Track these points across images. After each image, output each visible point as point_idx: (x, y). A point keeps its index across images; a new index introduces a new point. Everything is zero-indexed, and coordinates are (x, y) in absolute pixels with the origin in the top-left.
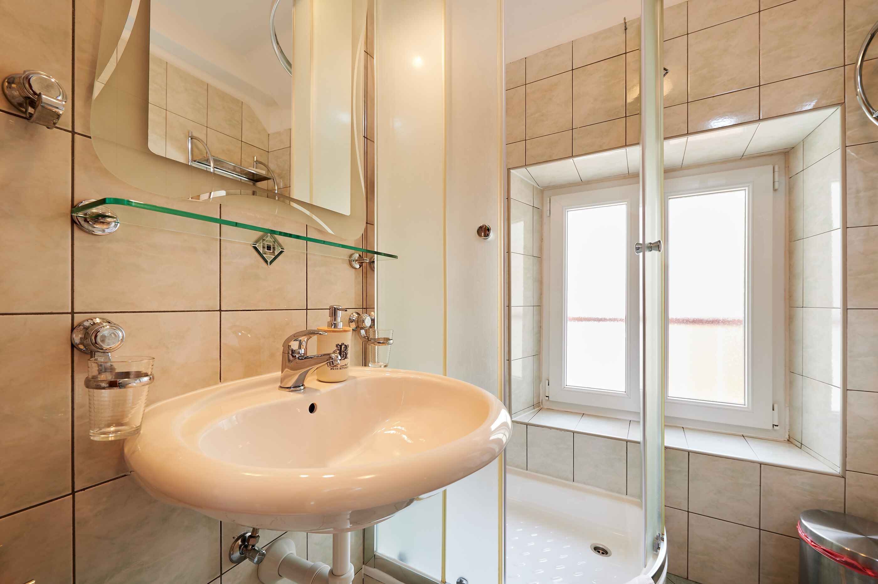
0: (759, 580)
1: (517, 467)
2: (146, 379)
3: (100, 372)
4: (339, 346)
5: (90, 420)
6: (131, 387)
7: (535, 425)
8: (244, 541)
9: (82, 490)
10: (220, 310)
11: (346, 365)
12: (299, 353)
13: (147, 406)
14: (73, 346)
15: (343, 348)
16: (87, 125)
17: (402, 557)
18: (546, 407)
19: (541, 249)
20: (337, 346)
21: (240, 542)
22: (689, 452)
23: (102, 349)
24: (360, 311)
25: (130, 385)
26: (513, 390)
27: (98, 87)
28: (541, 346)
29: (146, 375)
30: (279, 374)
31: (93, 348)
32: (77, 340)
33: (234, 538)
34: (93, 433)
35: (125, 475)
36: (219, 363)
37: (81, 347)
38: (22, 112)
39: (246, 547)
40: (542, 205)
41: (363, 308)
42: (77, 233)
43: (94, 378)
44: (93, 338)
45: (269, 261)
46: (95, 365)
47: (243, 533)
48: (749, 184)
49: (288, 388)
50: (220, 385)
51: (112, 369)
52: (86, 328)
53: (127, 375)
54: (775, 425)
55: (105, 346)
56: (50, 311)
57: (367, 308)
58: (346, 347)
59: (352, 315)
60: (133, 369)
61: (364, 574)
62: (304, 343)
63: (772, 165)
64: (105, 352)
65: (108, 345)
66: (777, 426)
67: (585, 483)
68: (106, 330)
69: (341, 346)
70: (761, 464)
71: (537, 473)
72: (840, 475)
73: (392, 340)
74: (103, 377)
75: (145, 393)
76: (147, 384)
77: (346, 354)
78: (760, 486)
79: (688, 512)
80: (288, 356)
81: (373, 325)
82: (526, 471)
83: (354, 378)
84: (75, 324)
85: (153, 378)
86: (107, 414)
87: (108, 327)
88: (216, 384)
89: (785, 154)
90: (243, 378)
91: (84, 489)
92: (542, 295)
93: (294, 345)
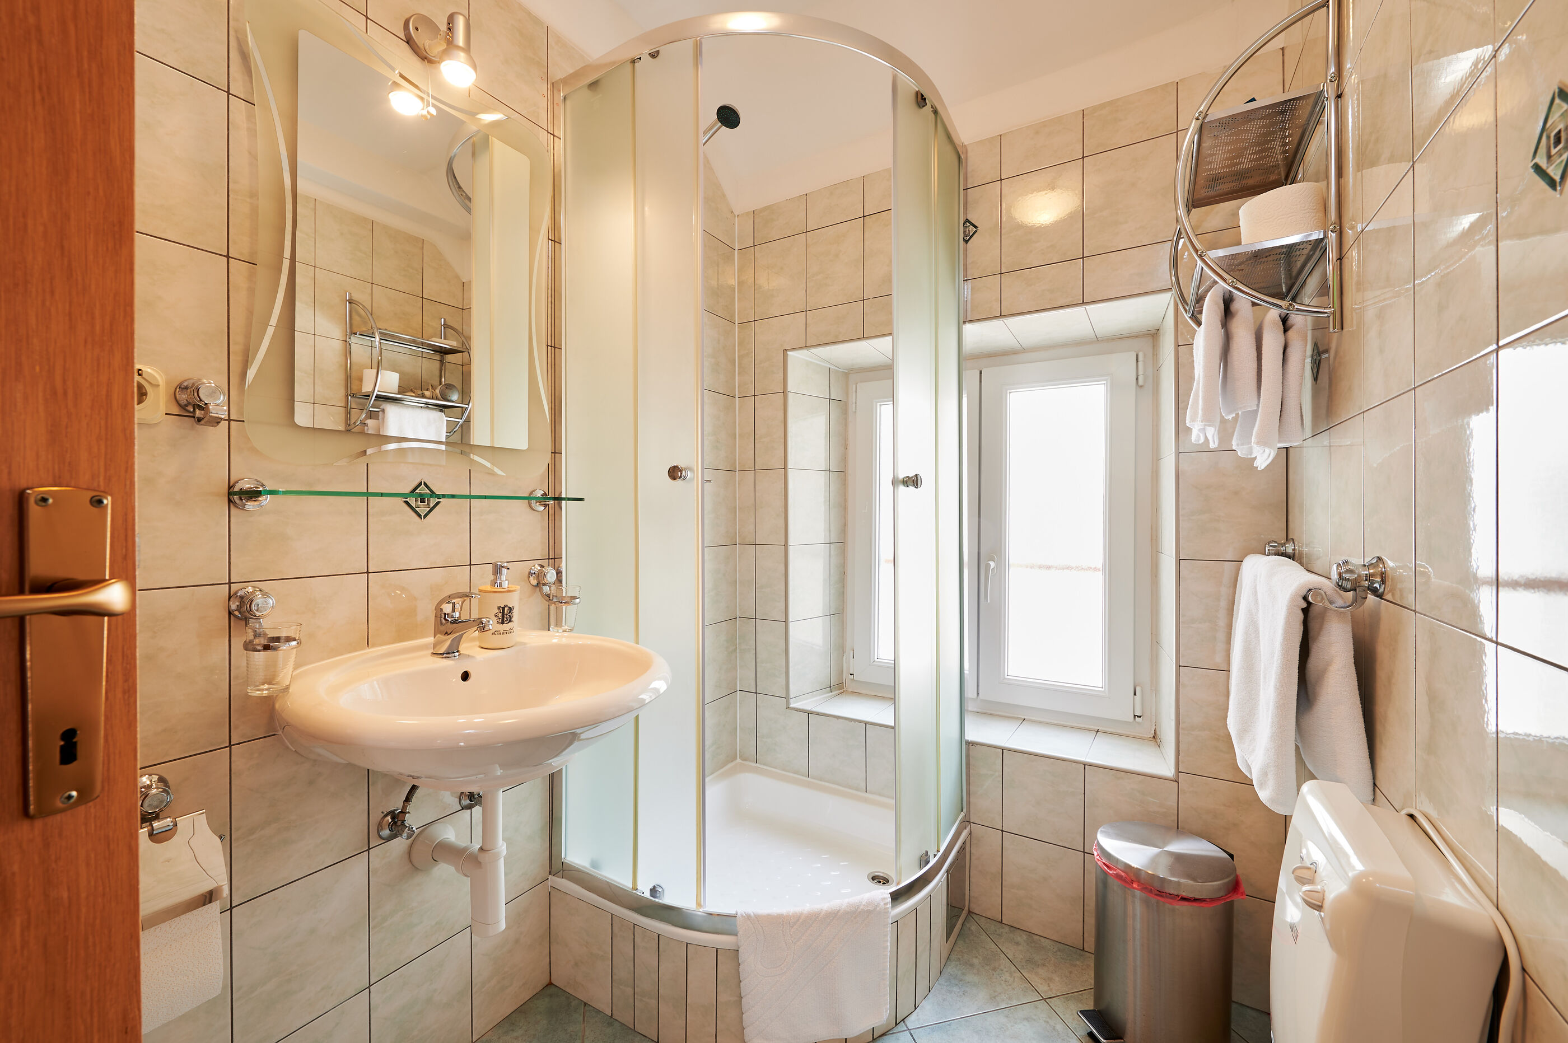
0: (1084, 921)
1: (796, 772)
2: (294, 643)
3: (255, 636)
4: (501, 609)
5: (248, 678)
6: (281, 650)
7: (819, 713)
8: (393, 818)
9: (237, 744)
10: (368, 572)
11: (510, 629)
12: (452, 617)
13: (295, 669)
14: (230, 613)
15: (506, 611)
16: (241, 411)
17: (595, 864)
18: (851, 690)
19: (844, 459)
20: (499, 608)
21: (389, 819)
22: (1003, 750)
23: (255, 616)
24: (545, 563)
25: (281, 648)
26: (791, 664)
27: (251, 373)
28: (845, 601)
29: (295, 640)
30: (431, 639)
31: (248, 615)
32: (233, 607)
33: (382, 812)
34: (251, 690)
35: (274, 735)
36: (367, 627)
37: (237, 613)
38: (189, 412)
39: (395, 823)
40: (847, 393)
41: (549, 559)
42: (233, 510)
43: (251, 641)
44: (248, 606)
45: (423, 515)
46: (250, 631)
47: (393, 809)
48: (1107, 377)
49: (441, 654)
50: (368, 650)
51: (265, 634)
52: (242, 597)
53: (277, 639)
54: (1138, 716)
55: (258, 614)
56: (211, 583)
57: (555, 558)
58: (511, 609)
59: (533, 568)
60: (283, 634)
61: (551, 886)
62: (457, 606)
63: (1135, 352)
64: (258, 618)
65: (261, 612)
66: (1140, 717)
67: (880, 795)
68: (259, 599)
69: (504, 608)
70: (1085, 765)
71: (821, 781)
72: (1173, 778)
73: (578, 599)
74: (257, 641)
75: (293, 656)
76: (295, 648)
77: (511, 617)
78: (1084, 794)
79: (1002, 831)
80: (441, 620)
81: (559, 580)
82: (807, 779)
83: (525, 644)
84: (232, 594)
85: (301, 643)
86: (261, 675)
87: (260, 596)
88: (363, 649)
89: (1153, 336)
90: (393, 643)
91: (239, 744)
92: (846, 527)
93: (447, 608)
